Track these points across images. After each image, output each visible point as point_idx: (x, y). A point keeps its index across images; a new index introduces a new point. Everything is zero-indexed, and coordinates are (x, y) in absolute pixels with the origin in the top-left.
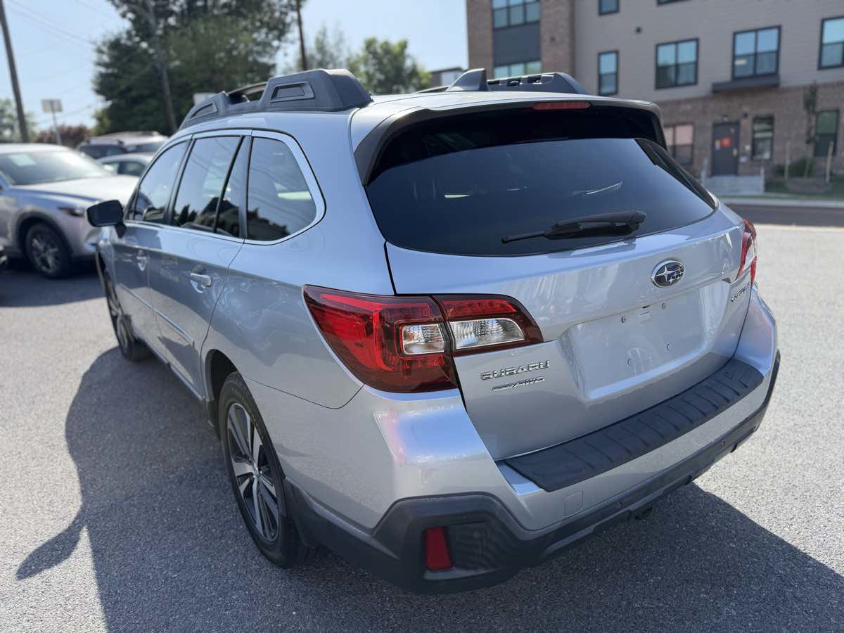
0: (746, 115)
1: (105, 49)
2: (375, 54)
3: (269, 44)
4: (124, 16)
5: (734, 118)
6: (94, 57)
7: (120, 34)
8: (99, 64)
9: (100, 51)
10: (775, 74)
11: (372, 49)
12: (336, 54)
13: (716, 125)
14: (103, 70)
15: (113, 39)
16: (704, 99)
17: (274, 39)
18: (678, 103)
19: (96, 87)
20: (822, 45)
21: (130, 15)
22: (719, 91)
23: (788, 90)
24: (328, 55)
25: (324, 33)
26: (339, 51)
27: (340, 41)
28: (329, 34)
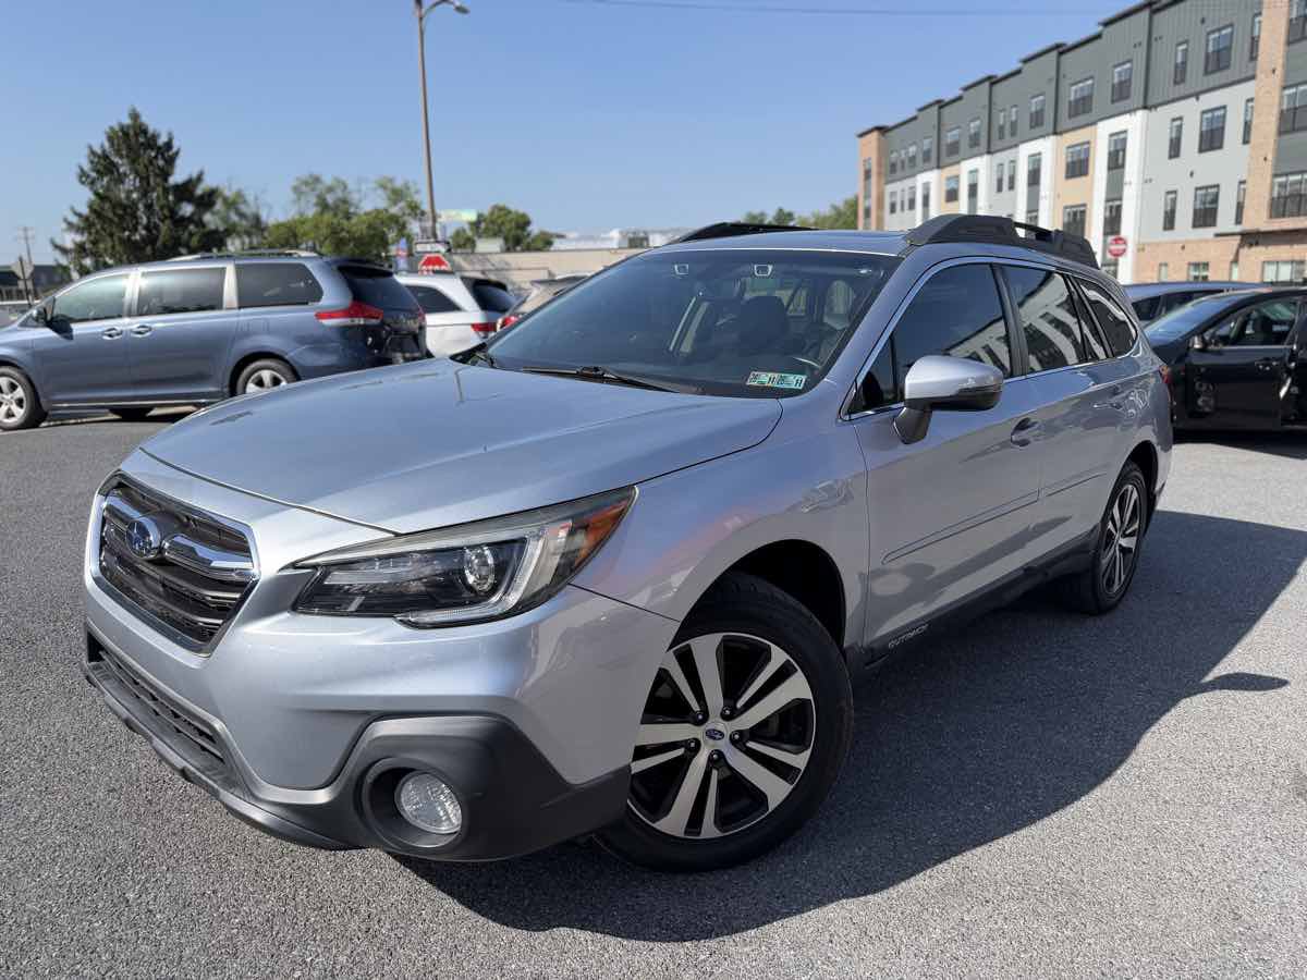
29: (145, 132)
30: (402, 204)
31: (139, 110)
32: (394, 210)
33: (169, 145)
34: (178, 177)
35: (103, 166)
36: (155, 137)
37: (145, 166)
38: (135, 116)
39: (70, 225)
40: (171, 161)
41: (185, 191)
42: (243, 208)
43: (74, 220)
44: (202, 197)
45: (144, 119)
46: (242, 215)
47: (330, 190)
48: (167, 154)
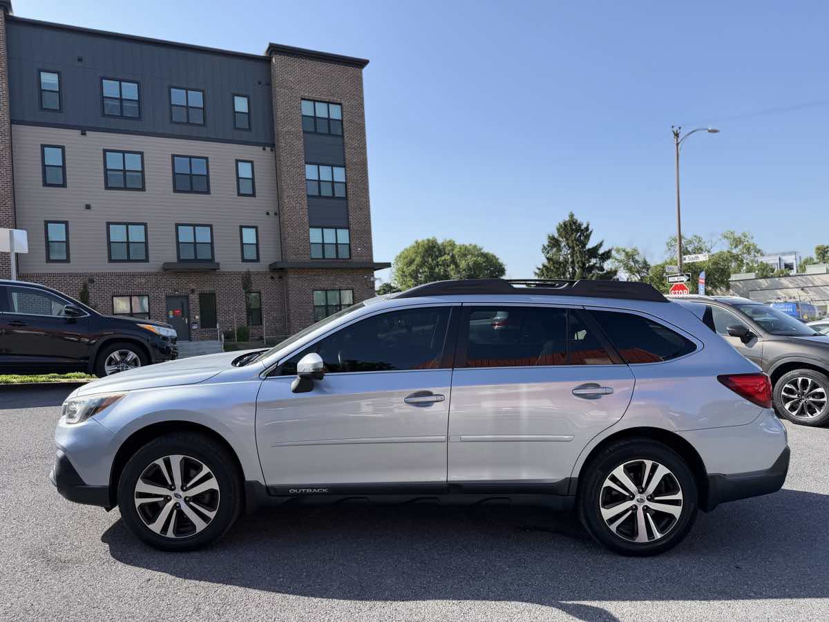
0: (193, 291)
5: (184, 292)
10: (212, 260)
13: (168, 297)
16: (156, 274)
18: (134, 275)
20: (242, 244)
22: (168, 269)
23: (224, 274)
29: (575, 223)
30: (740, 247)
31: (574, 213)
32: (734, 251)
33: (587, 229)
34: (591, 245)
35: (554, 243)
36: (580, 225)
37: (572, 241)
38: (572, 216)
39: (536, 273)
40: (588, 237)
41: (593, 252)
42: (637, 258)
43: (537, 271)
44: (603, 254)
45: (575, 217)
46: (636, 262)
47: (690, 242)
48: (585, 233)
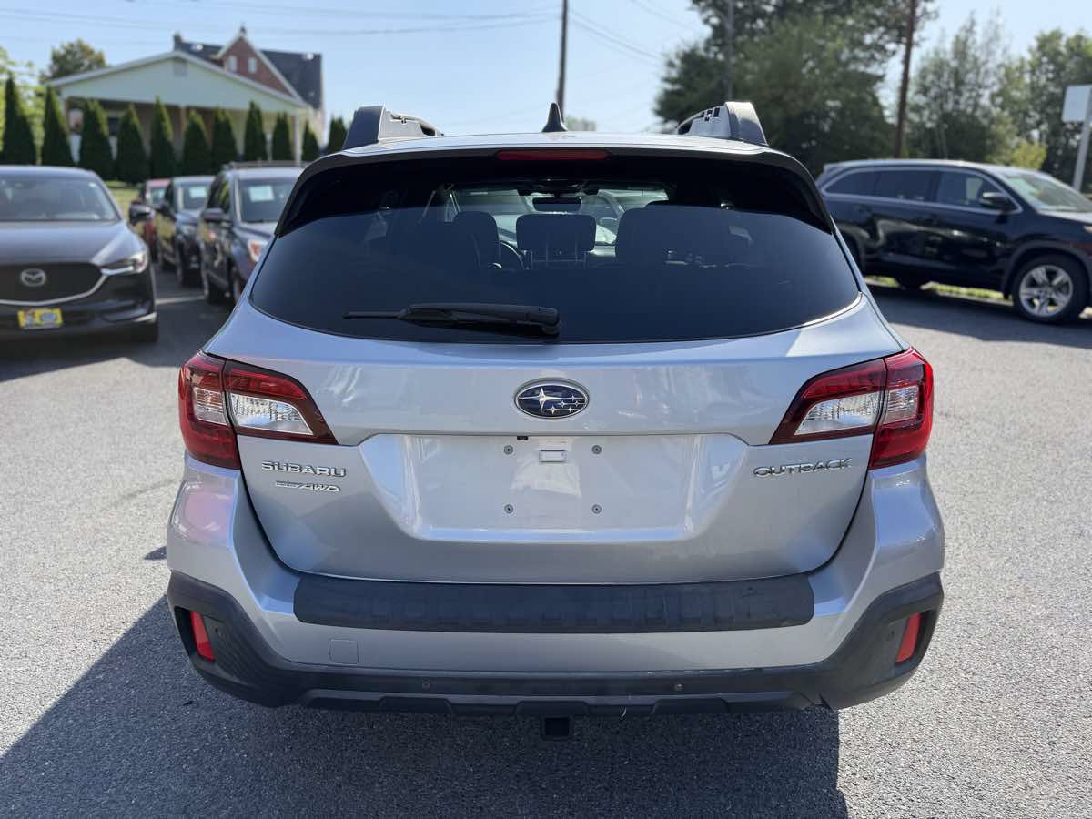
1: (677, 62)
2: (1054, 56)
3: (882, 49)
4: (706, 21)
6: (663, 72)
7: (696, 43)
8: (667, 80)
9: (671, 64)
11: (1048, 48)
12: (982, 58)
14: (669, 87)
15: (687, 49)
17: (889, 42)
19: (656, 106)
21: (715, 21)
24: (970, 59)
25: (970, 30)
26: (990, 53)
27: (994, 38)
28: (978, 29)
